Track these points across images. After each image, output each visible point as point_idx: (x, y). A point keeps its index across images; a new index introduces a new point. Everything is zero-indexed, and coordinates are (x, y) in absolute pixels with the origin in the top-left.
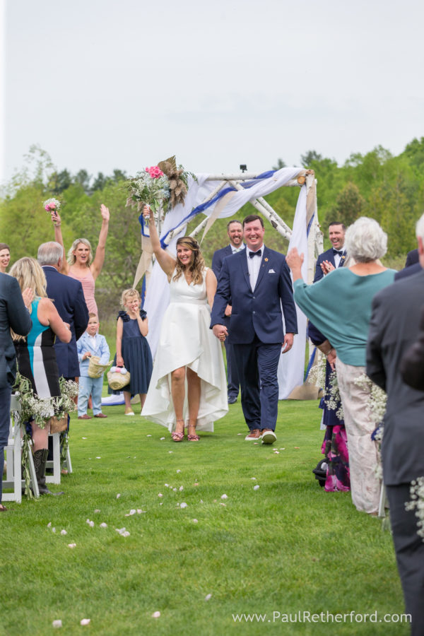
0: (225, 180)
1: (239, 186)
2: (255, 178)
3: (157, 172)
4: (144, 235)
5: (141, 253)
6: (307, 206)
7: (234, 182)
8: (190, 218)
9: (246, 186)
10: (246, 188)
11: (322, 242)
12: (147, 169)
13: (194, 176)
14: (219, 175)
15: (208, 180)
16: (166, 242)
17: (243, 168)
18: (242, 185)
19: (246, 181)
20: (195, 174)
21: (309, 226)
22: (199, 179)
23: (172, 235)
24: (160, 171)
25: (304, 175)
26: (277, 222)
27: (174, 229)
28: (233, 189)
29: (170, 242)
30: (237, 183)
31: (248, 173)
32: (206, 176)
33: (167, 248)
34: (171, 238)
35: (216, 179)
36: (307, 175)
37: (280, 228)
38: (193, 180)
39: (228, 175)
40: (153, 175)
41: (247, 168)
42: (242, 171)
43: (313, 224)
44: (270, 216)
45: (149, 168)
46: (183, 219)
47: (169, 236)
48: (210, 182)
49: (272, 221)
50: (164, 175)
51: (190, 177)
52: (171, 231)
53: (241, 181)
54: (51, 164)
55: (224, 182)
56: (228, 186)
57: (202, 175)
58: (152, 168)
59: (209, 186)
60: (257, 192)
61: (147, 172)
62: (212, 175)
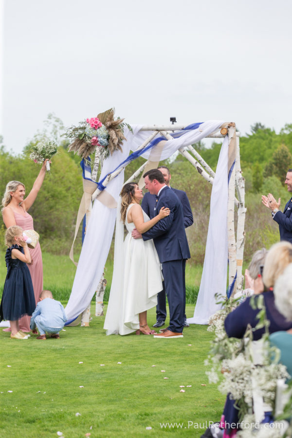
0: (157, 130)
1: (169, 136)
2: (183, 129)
3: (96, 122)
4: (85, 178)
5: (83, 194)
6: (228, 154)
7: (164, 133)
8: (126, 163)
9: (175, 136)
10: (175, 138)
11: (244, 186)
12: (87, 120)
13: (129, 127)
14: (152, 126)
15: (142, 130)
16: (104, 184)
17: (173, 120)
18: (172, 135)
19: (175, 132)
20: (130, 125)
21: (230, 172)
22: (133, 130)
23: (109, 178)
24: (99, 122)
25: (226, 127)
26: (202, 168)
27: (111, 173)
28: (163, 138)
29: (107, 184)
30: (167, 133)
31: (176, 125)
32: (140, 127)
33: (105, 189)
34: (108, 181)
35: (148, 130)
36: (229, 127)
37: (204, 173)
38: (128, 130)
39: (159, 126)
40: (92, 125)
41: (176, 120)
42: (171, 122)
43: (234, 170)
44: (196, 163)
45: (90, 119)
46: (119, 164)
47: (107, 179)
48: (144, 132)
49: (198, 167)
50: (103, 125)
51: (125, 127)
52: (109, 174)
53: (171, 132)
54: (63, 127)
55: (156, 132)
56: (159, 136)
57: (136, 125)
58: (92, 119)
59: (142, 135)
60: (185, 142)
61: (88, 122)
62: (146, 126)
